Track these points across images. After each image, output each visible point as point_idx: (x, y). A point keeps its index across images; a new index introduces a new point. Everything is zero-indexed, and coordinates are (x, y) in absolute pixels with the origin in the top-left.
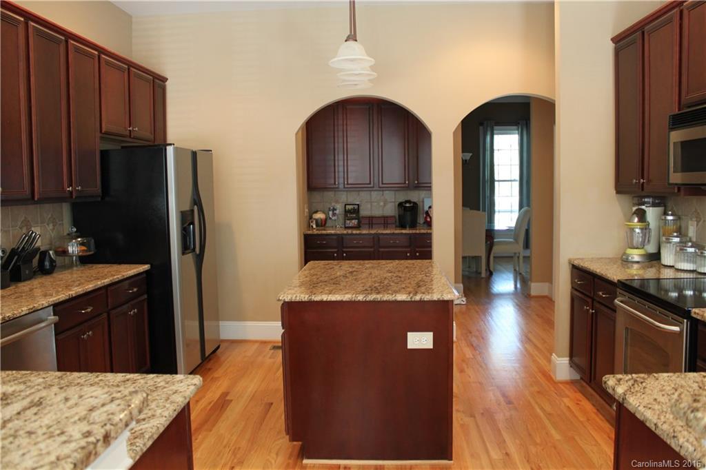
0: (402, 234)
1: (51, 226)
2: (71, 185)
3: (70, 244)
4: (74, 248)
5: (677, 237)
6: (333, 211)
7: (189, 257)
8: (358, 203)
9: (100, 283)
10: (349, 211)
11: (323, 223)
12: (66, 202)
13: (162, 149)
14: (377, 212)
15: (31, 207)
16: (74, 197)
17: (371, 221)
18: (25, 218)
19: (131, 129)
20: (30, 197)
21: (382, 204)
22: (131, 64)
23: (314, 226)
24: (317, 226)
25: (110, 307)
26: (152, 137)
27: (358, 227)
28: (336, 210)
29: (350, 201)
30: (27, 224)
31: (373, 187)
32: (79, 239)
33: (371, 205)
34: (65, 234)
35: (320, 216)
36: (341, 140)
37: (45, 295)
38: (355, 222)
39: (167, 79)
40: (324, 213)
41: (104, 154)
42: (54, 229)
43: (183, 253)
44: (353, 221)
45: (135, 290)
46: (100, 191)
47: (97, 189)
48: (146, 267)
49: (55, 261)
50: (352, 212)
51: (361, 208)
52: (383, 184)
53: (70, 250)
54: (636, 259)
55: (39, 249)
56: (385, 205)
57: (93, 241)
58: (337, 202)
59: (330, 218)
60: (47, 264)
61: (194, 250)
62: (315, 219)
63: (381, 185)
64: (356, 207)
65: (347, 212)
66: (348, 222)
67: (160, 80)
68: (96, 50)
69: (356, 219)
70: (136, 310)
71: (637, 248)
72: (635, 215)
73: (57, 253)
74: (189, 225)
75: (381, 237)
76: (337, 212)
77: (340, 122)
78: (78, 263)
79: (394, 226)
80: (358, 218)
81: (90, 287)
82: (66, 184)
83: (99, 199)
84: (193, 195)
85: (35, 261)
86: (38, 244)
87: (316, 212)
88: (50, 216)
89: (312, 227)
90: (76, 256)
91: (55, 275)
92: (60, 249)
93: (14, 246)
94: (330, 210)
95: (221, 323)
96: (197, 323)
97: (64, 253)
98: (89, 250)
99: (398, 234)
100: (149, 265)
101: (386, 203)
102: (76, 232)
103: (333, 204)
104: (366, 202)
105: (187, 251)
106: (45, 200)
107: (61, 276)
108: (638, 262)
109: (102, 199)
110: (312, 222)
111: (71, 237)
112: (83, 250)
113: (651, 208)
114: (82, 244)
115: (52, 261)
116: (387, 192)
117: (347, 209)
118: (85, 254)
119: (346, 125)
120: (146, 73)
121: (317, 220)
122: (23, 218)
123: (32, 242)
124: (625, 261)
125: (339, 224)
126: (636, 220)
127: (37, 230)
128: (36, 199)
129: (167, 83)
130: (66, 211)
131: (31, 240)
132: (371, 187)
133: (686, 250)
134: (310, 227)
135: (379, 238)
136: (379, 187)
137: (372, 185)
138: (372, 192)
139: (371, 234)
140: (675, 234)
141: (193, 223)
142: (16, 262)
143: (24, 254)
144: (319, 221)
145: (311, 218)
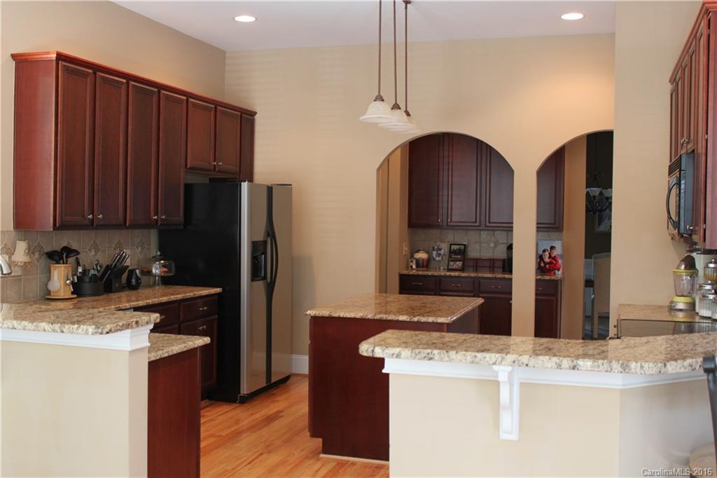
0: (504, 278)
1: (140, 249)
2: (156, 214)
3: (154, 265)
4: (156, 270)
5: (710, 284)
6: (437, 251)
7: (260, 285)
8: (466, 243)
9: (173, 298)
10: (455, 252)
11: (425, 264)
12: (153, 228)
13: (237, 184)
14: (487, 254)
15: (124, 232)
16: (159, 224)
17: (477, 264)
18: (119, 241)
19: (215, 163)
20: (123, 223)
21: (492, 245)
22: (217, 104)
23: (414, 267)
24: (417, 266)
25: (181, 320)
26: (237, 169)
27: (462, 270)
28: (440, 250)
29: (458, 240)
30: (119, 245)
31: (479, 226)
32: (162, 262)
33: (480, 246)
34: (152, 256)
35: (422, 255)
36: (446, 174)
37: (129, 301)
38: (459, 264)
39: (256, 113)
40: (427, 252)
41: (188, 187)
42: (142, 252)
43: (253, 280)
44: (458, 263)
45: (205, 308)
46: (183, 220)
47: (180, 218)
48: (218, 290)
49: (140, 279)
50: (460, 253)
51: (469, 249)
52: (490, 222)
53: (154, 271)
54: (681, 306)
55: (127, 267)
56: (495, 247)
57: (174, 264)
58: (442, 241)
59: (434, 259)
60: (133, 280)
61: (265, 278)
62: (416, 259)
63: (487, 224)
64: (462, 247)
65: (451, 252)
66: (452, 263)
67: (249, 115)
68: (184, 95)
69: (460, 261)
70: (205, 327)
71: (682, 296)
72: (682, 262)
73: (142, 272)
74: (262, 254)
75: (482, 281)
76: (442, 252)
77: (446, 154)
78: (160, 282)
79: (501, 270)
80: (464, 260)
81: (165, 299)
82: (152, 214)
83: (182, 227)
84: (267, 227)
85: (125, 276)
86: (128, 262)
87: (418, 251)
88: (139, 240)
89: (412, 267)
90: (159, 276)
91: (139, 290)
92: (146, 270)
93: (109, 263)
94: (434, 249)
95: (294, 356)
96: (264, 355)
97: (149, 273)
98: (170, 271)
99: (500, 279)
100: (221, 289)
101: (496, 244)
102: (160, 255)
103: (438, 244)
104: (475, 243)
105: (256, 279)
106: (134, 226)
107: (143, 292)
108: (681, 310)
109: (185, 227)
110: (412, 262)
111: (155, 259)
112: (164, 272)
113: (702, 256)
114: (164, 266)
115: (138, 279)
116: (498, 232)
117: (452, 249)
118: (166, 275)
119: (452, 156)
120: (235, 110)
121: (417, 261)
122: (117, 241)
123: (123, 260)
124: (672, 309)
125: (443, 266)
126: (683, 267)
127: (127, 251)
128: (127, 225)
129: (256, 117)
130: (153, 236)
131: (122, 259)
132: (477, 226)
133: (708, 297)
134: (408, 267)
135: (479, 282)
136: (486, 226)
137: (477, 224)
138: (482, 232)
139: (471, 277)
140: (710, 282)
141: (265, 253)
142: (109, 275)
143: (116, 270)
144: (421, 262)
145: (412, 256)
